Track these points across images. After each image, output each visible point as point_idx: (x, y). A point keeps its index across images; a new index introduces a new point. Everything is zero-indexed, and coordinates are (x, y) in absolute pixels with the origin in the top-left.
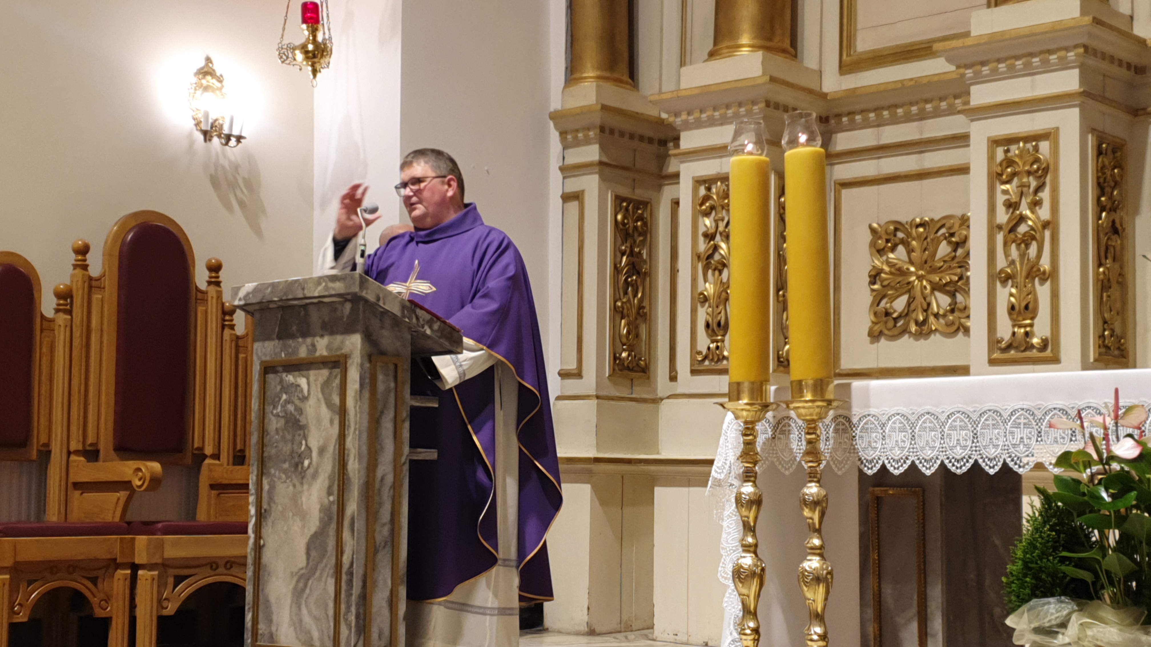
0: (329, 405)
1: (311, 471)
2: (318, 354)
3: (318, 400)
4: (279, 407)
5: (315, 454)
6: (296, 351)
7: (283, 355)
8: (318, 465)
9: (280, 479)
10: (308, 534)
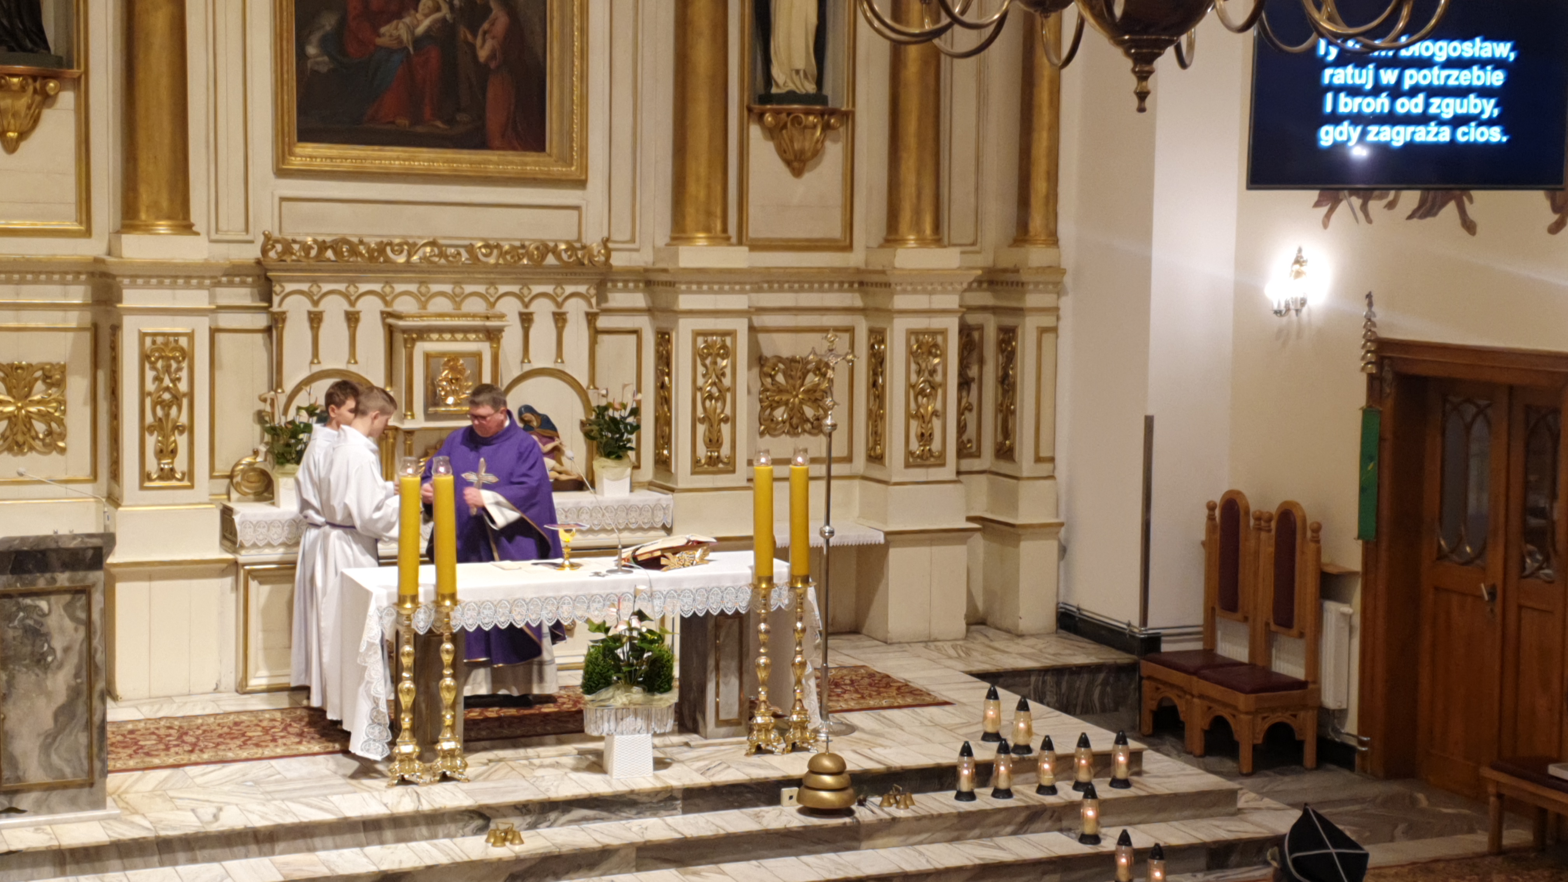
0: (73, 618)
1: (56, 663)
2: (58, 585)
3: (60, 615)
4: (16, 623)
5: (59, 654)
6: (33, 583)
7: (18, 585)
8: (63, 660)
9: (19, 671)
10: (54, 706)
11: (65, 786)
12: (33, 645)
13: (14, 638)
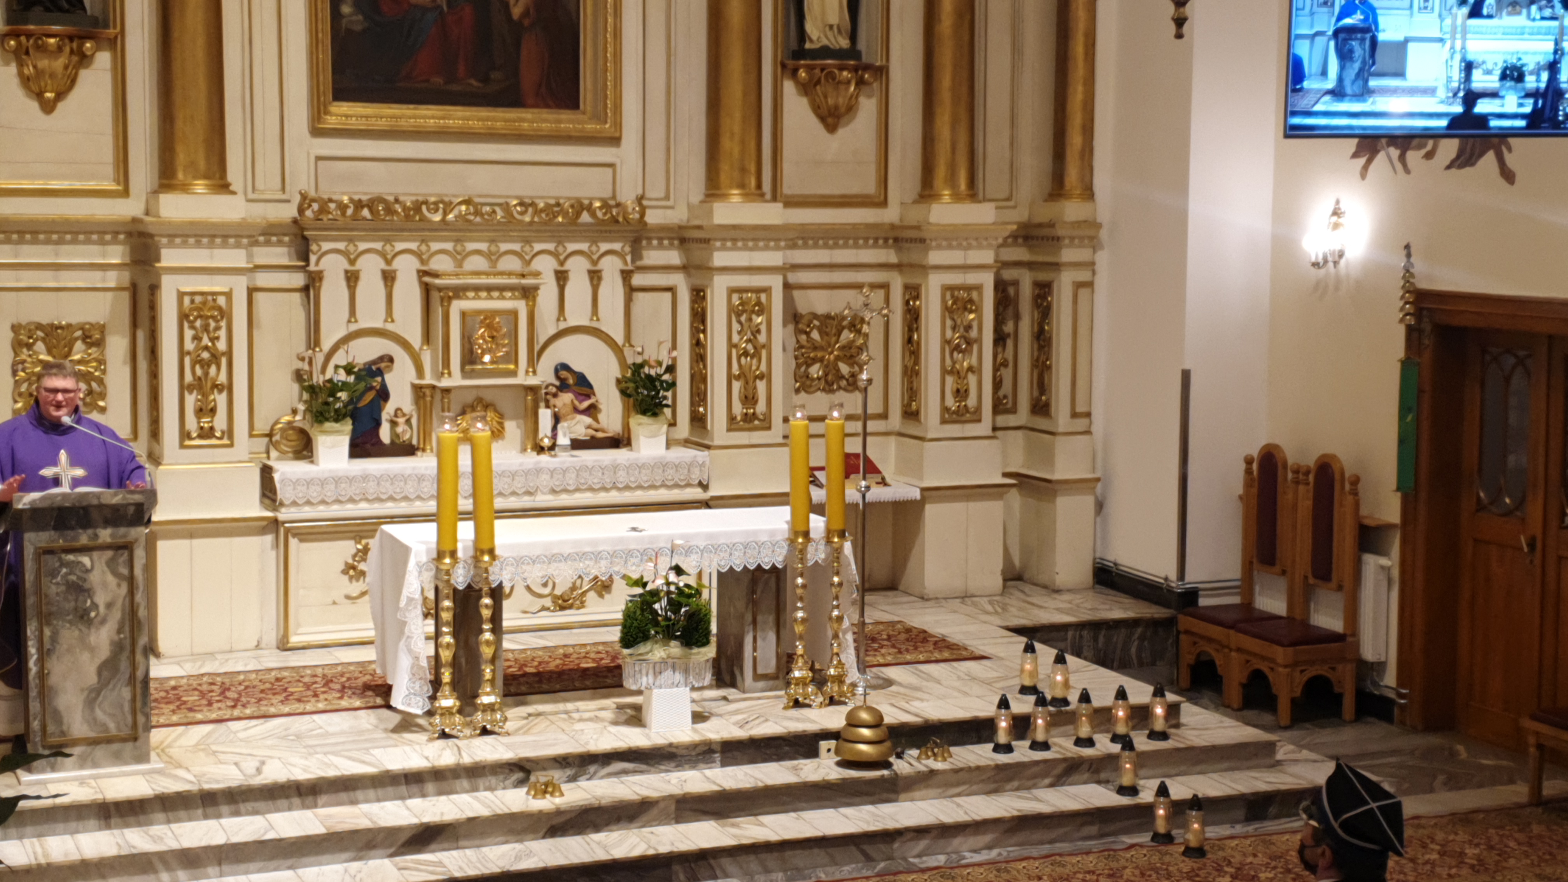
0: (115, 574)
1: (99, 619)
2: (100, 541)
3: (103, 572)
4: (59, 578)
5: (102, 609)
6: (75, 538)
7: (61, 541)
8: (106, 615)
9: (63, 627)
10: (98, 661)
11: (109, 740)
12: (76, 600)
13: (57, 594)
